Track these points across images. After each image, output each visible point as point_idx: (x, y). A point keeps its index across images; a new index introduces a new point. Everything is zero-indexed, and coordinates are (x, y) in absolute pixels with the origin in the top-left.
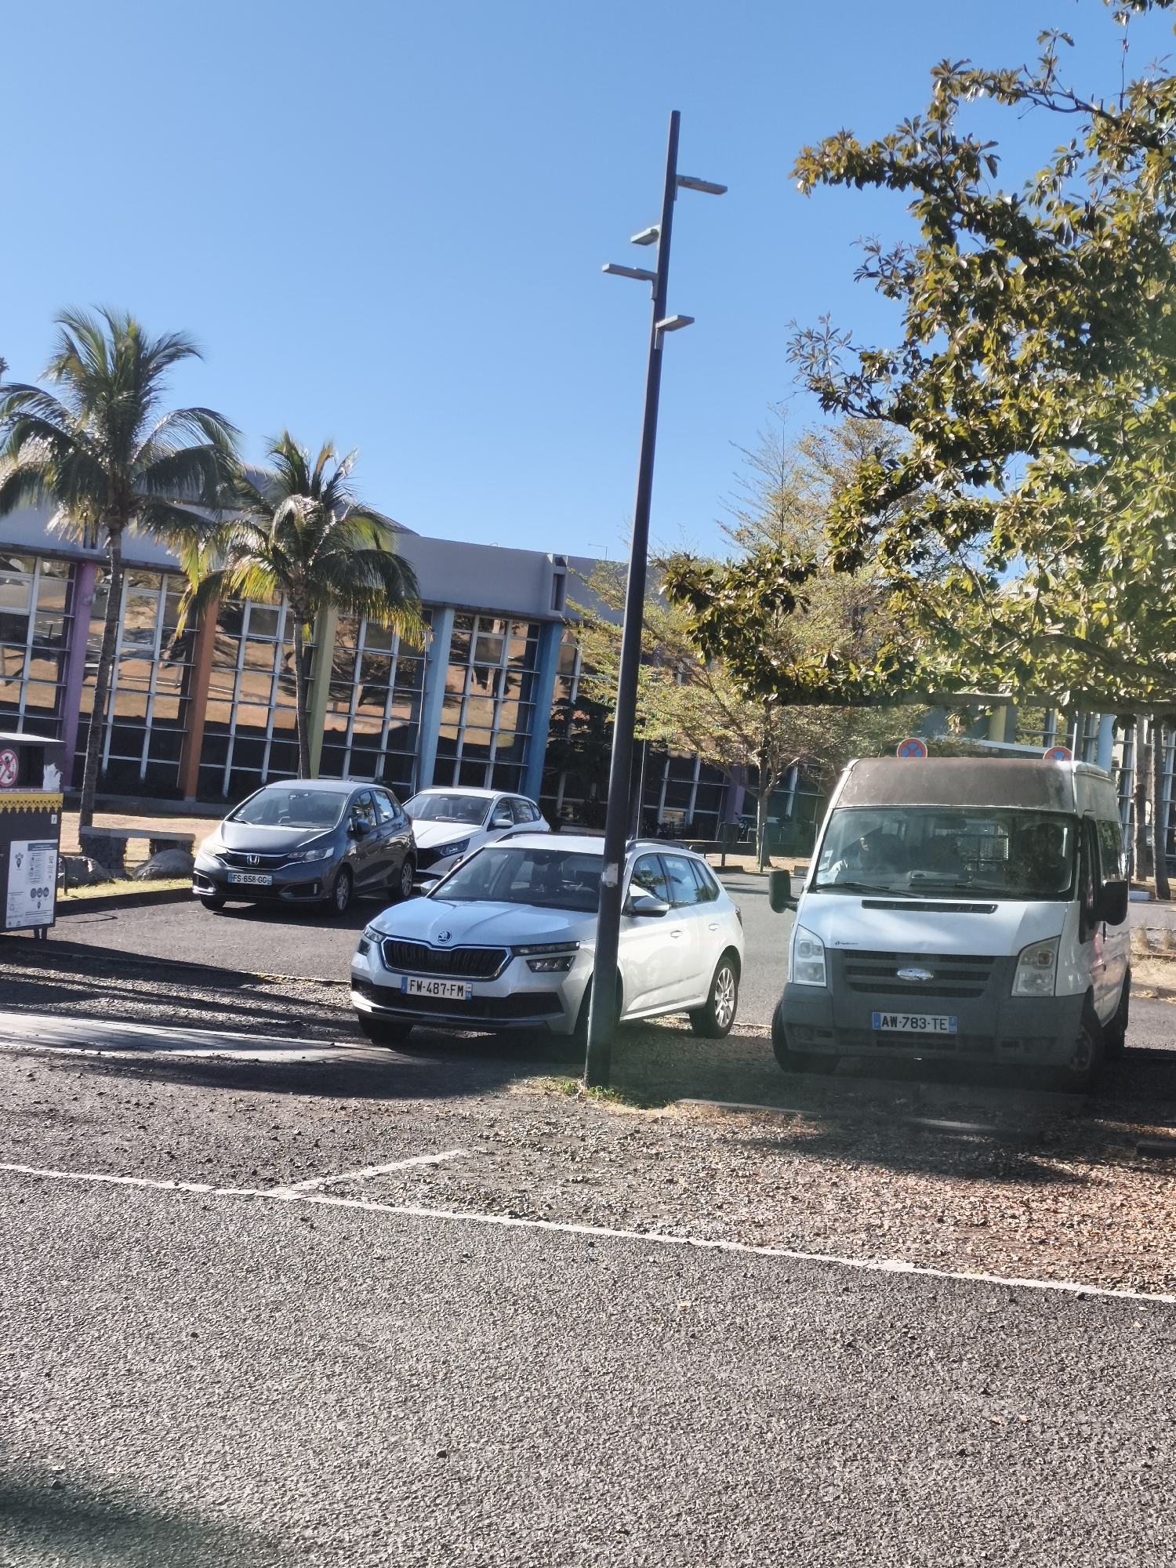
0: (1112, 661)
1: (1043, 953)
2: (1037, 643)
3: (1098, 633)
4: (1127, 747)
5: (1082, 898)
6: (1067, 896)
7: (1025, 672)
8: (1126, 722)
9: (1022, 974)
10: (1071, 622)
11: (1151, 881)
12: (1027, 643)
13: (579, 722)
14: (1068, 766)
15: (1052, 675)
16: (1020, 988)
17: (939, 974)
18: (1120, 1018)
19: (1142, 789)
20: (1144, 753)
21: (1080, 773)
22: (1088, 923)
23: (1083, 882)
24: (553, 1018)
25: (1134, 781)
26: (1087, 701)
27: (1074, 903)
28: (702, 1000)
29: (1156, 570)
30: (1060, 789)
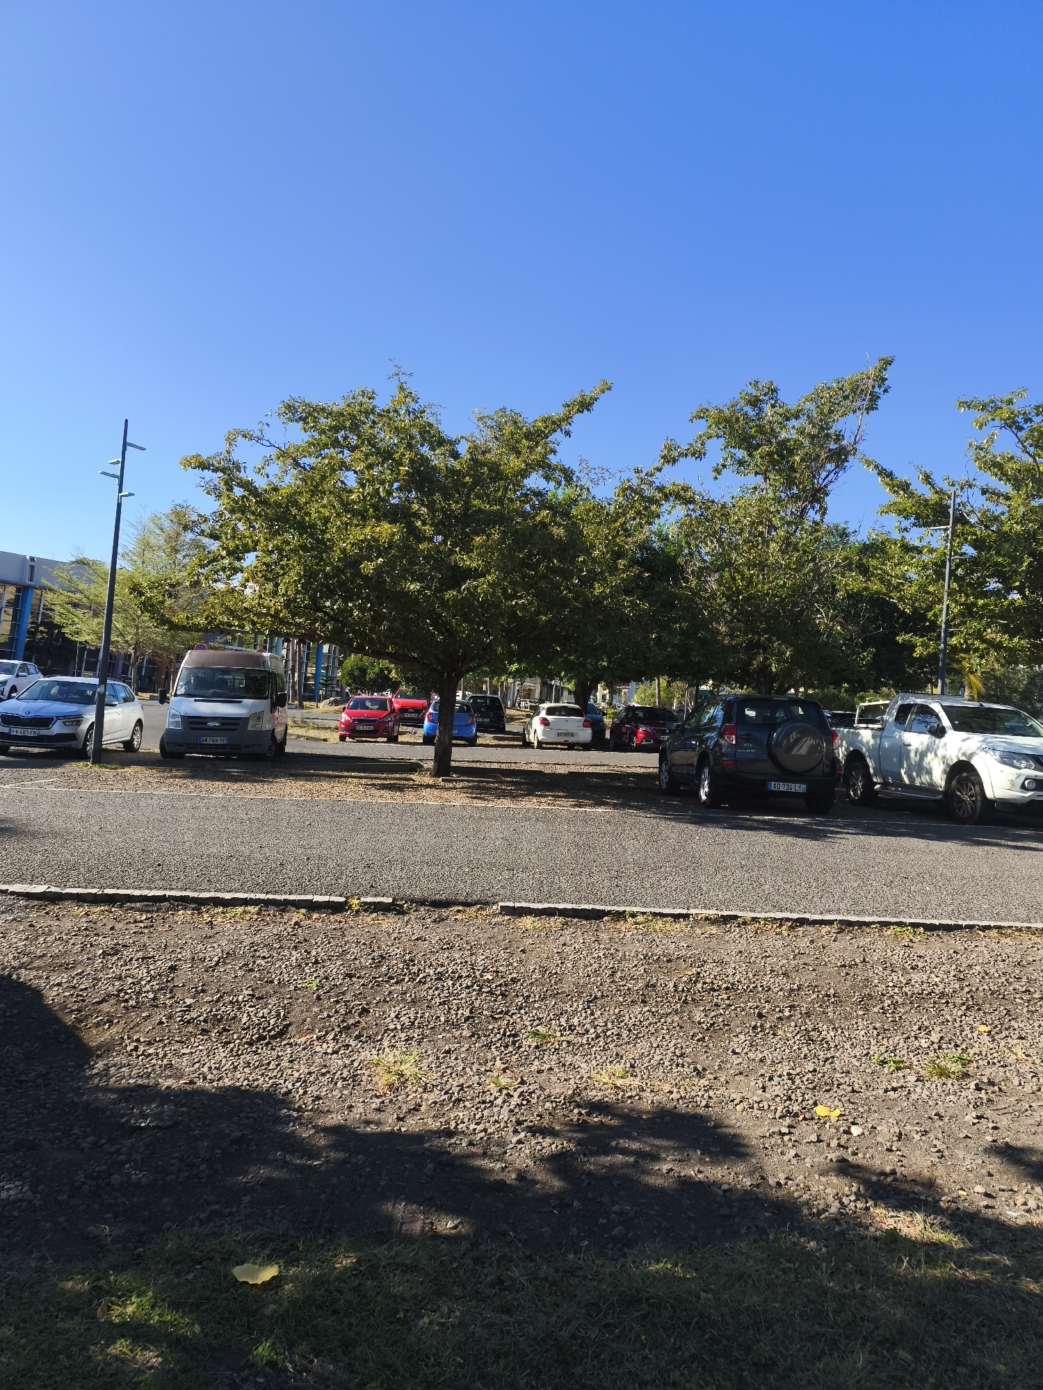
0: (283, 622)
1: (258, 717)
2: (259, 615)
3: (277, 612)
4: (288, 650)
5: (272, 698)
6: (266, 698)
7: (254, 623)
8: (288, 641)
9: (251, 723)
10: (269, 608)
11: (297, 702)
12: (255, 615)
13: (42, 632)
14: (266, 654)
15: (263, 625)
16: (250, 728)
17: (222, 724)
18: (284, 742)
19: (294, 667)
20: (294, 654)
21: (271, 657)
22: (273, 707)
23: (272, 694)
24: (73, 743)
25: (290, 664)
26: (274, 633)
27: (269, 700)
28: (129, 738)
29: (295, 594)
30: (264, 662)
